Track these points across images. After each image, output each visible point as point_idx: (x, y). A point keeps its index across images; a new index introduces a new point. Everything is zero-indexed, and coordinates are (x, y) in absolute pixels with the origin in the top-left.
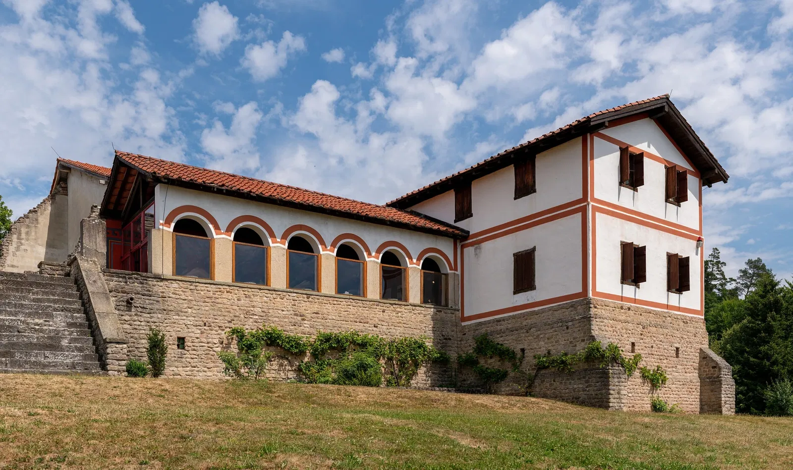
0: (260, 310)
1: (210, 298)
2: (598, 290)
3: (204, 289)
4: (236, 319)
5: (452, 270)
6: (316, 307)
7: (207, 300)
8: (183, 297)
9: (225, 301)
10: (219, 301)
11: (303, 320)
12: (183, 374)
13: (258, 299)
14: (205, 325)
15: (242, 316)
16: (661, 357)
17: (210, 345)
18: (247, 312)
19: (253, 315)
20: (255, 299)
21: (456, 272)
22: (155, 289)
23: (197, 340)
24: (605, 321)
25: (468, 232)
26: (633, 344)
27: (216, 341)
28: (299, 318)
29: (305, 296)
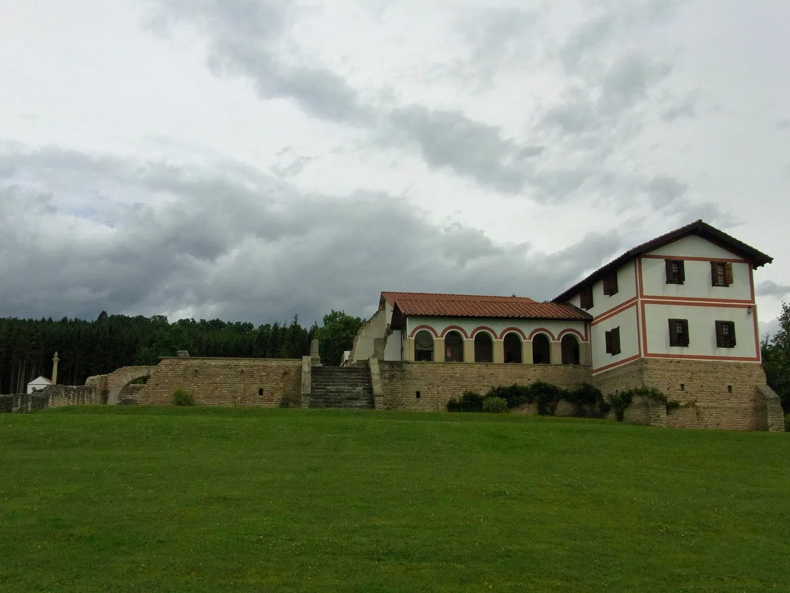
0: (459, 375)
1: (433, 370)
2: (649, 352)
3: (429, 366)
4: (446, 380)
5: (584, 341)
6: (491, 371)
7: (431, 372)
8: (419, 371)
9: (440, 372)
10: (438, 371)
11: (484, 379)
12: (419, 410)
13: (457, 369)
14: (430, 384)
15: (449, 379)
16: (713, 393)
17: (432, 395)
18: (452, 377)
19: (455, 378)
20: (456, 369)
21: (587, 342)
22: (406, 368)
23: (426, 393)
24: (655, 371)
25: (592, 316)
26: (682, 386)
27: (436, 393)
28: (481, 378)
29: (485, 365)
